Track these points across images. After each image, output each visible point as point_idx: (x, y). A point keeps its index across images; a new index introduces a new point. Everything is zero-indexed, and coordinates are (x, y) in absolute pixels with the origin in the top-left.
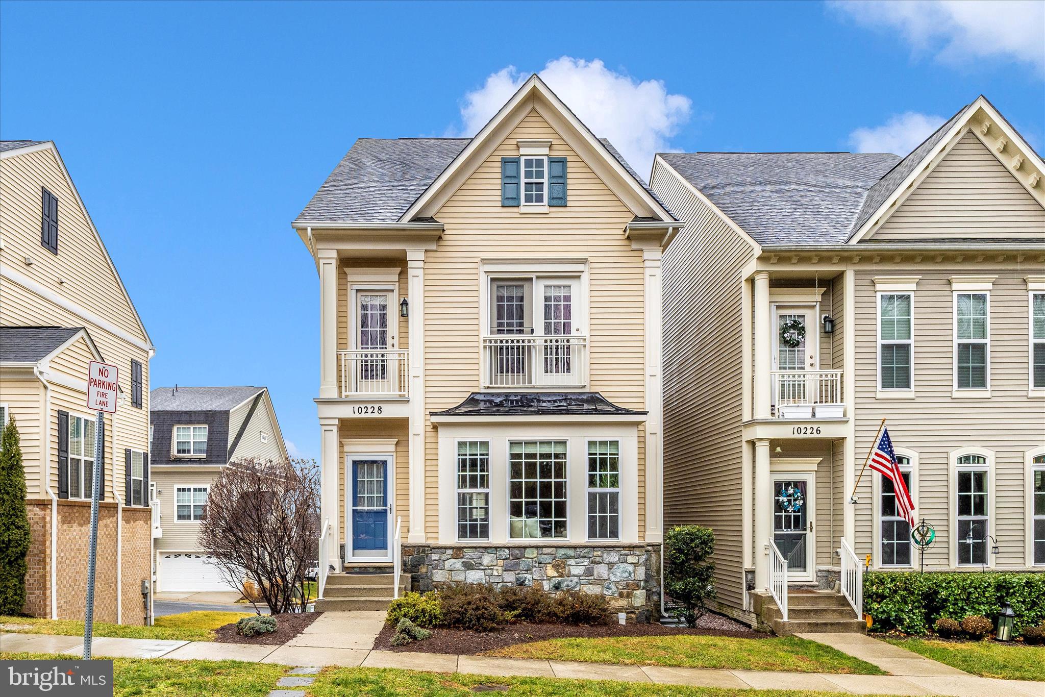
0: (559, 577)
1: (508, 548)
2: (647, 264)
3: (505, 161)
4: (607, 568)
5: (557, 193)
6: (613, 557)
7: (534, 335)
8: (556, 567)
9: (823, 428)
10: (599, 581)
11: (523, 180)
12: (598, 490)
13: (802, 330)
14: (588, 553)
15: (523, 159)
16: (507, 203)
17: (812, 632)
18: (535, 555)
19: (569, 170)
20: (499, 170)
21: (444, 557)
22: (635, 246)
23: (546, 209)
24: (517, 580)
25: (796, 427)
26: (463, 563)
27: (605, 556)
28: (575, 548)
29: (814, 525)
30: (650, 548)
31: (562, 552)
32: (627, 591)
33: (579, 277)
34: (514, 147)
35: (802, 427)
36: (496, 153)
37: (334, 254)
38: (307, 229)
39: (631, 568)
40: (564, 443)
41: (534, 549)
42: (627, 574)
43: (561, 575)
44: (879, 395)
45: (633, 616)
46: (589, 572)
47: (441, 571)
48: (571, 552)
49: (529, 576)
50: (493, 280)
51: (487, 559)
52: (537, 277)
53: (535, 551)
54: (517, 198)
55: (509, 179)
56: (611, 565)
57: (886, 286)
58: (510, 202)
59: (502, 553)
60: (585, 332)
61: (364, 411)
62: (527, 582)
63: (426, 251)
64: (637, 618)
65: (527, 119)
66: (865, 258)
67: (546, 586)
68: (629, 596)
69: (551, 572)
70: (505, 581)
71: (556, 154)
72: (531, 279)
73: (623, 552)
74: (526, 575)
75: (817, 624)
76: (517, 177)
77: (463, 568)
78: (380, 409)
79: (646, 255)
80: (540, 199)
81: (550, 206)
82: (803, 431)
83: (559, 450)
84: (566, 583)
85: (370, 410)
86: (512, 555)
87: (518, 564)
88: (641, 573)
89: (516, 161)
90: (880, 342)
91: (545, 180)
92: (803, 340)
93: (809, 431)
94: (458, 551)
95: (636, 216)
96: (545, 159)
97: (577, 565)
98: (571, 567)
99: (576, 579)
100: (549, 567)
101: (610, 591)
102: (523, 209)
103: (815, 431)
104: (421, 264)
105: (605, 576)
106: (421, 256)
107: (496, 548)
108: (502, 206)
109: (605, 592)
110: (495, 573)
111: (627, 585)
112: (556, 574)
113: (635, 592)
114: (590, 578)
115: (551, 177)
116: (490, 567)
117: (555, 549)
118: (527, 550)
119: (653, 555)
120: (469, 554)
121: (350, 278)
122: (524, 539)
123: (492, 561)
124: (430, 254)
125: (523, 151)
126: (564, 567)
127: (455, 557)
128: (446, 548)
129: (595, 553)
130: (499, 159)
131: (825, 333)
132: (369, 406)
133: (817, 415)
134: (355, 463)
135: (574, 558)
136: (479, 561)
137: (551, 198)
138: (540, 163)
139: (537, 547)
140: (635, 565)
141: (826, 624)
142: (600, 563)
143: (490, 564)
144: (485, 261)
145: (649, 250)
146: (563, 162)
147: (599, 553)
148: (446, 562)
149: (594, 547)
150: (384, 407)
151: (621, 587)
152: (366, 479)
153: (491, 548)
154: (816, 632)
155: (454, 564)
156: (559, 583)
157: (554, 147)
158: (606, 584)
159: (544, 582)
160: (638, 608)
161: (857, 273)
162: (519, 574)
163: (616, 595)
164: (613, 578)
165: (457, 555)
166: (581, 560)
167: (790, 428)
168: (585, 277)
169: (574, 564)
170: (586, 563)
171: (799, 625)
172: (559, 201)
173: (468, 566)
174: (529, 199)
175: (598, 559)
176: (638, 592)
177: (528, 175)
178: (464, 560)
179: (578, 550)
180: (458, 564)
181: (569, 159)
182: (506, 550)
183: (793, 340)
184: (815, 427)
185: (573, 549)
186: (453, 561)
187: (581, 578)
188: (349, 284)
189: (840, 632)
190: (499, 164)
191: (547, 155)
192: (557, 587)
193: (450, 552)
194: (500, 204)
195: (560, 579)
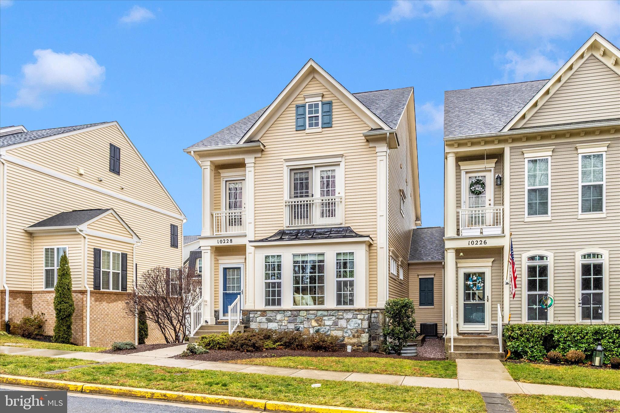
0: (319, 326)
1: (291, 311)
2: (378, 154)
3: (298, 107)
4: (346, 322)
5: (327, 119)
6: (350, 315)
7: (313, 197)
8: (317, 321)
9: (488, 240)
10: (342, 329)
11: (307, 115)
12: (342, 279)
13: (483, 185)
14: (335, 313)
15: (307, 104)
16: (299, 129)
17: (468, 358)
18: (305, 315)
19: (334, 107)
20: (295, 112)
21: (256, 316)
22: (371, 145)
23: (320, 130)
24: (295, 328)
25: (471, 241)
26: (266, 319)
27: (345, 315)
28: (327, 310)
29: (490, 298)
30: (378, 311)
31: (320, 313)
32: (358, 334)
33: (339, 165)
34: (303, 99)
35: (475, 240)
36: (293, 103)
37: (209, 163)
38: (191, 152)
39: (360, 322)
40: (323, 254)
41: (305, 311)
42: (357, 325)
43: (320, 325)
44: (527, 220)
45: (361, 348)
46: (335, 324)
47: (255, 323)
48: (325, 313)
49: (302, 326)
50: (291, 170)
51: (279, 317)
52: (316, 167)
53: (305, 313)
54: (304, 125)
55: (300, 116)
56: (348, 320)
57: (530, 155)
58: (300, 128)
59: (287, 313)
60: (342, 194)
61: (223, 242)
62: (300, 329)
63: (255, 158)
64: (363, 349)
65: (311, 83)
66: (515, 139)
67: (312, 331)
68: (358, 337)
69: (314, 323)
70: (289, 328)
71: (326, 100)
72: (312, 168)
73: (355, 313)
74: (300, 325)
75: (472, 354)
76: (304, 114)
77: (266, 321)
78: (231, 240)
79: (378, 150)
80: (317, 124)
81: (322, 128)
82: (475, 243)
83: (321, 258)
84: (322, 330)
85: (226, 241)
86: (293, 314)
87: (296, 319)
88: (365, 324)
89: (304, 106)
90: (527, 188)
91: (320, 114)
92: (483, 190)
93: (479, 243)
94: (264, 313)
95: (372, 129)
96: (320, 103)
97: (329, 320)
98: (325, 321)
99: (328, 327)
100: (313, 321)
101: (347, 334)
102: (307, 131)
103: (483, 243)
104: (253, 165)
105: (345, 326)
106: (253, 160)
107: (284, 311)
108: (296, 131)
109: (344, 335)
110: (283, 324)
111: (357, 331)
112: (317, 325)
113: (362, 335)
114: (336, 327)
115: (323, 112)
116: (281, 321)
117: (316, 311)
118: (301, 312)
119: (380, 315)
120: (269, 314)
121: (222, 175)
122: (301, 306)
123: (282, 318)
124: (257, 159)
125: (307, 100)
126: (321, 321)
127: (262, 315)
128: (257, 311)
129: (339, 314)
130: (295, 106)
131: (497, 185)
132: (226, 239)
133: (484, 233)
134: (225, 269)
135: (327, 316)
136: (275, 318)
137: (323, 124)
138: (317, 105)
139: (306, 310)
140: (362, 320)
141: (477, 354)
142: (342, 319)
143: (281, 320)
144: (287, 160)
145: (379, 147)
146: (330, 103)
147: (341, 313)
148: (257, 318)
149: (338, 310)
150: (233, 239)
151: (354, 332)
152: (231, 277)
153: (281, 311)
154: (471, 358)
155: (262, 319)
156: (319, 329)
157: (325, 96)
158: (345, 330)
159: (310, 329)
160: (364, 343)
161: (511, 148)
162: (296, 325)
163: (351, 336)
164: (349, 327)
165: (263, 314)
166: (331, 317)
167: (467, 241)
168: (342, 164)
169: (327, 319)
170: (334, 319)
171: (460, 354)
172: (328, 125)
173: (269, 321)
174: (311, 125)
175: (341, 317)
176: (364, 335)
177: (310, 112)
178: (267, 317)
179: (329, 311)
180: (264, 319)
181: (333, 101)
182: (289, 312)
183: (477, 190)
184: (483, 240)
185: (326, 311)
186: (261, 317)
187: (331, 327)
188: (222, 178)
189: (487, 359)
190: (295, 109)
191: (321, 101)
192: (317, 331)
193: (259, 313)
194: (295, 129)
195: (319, 327)
